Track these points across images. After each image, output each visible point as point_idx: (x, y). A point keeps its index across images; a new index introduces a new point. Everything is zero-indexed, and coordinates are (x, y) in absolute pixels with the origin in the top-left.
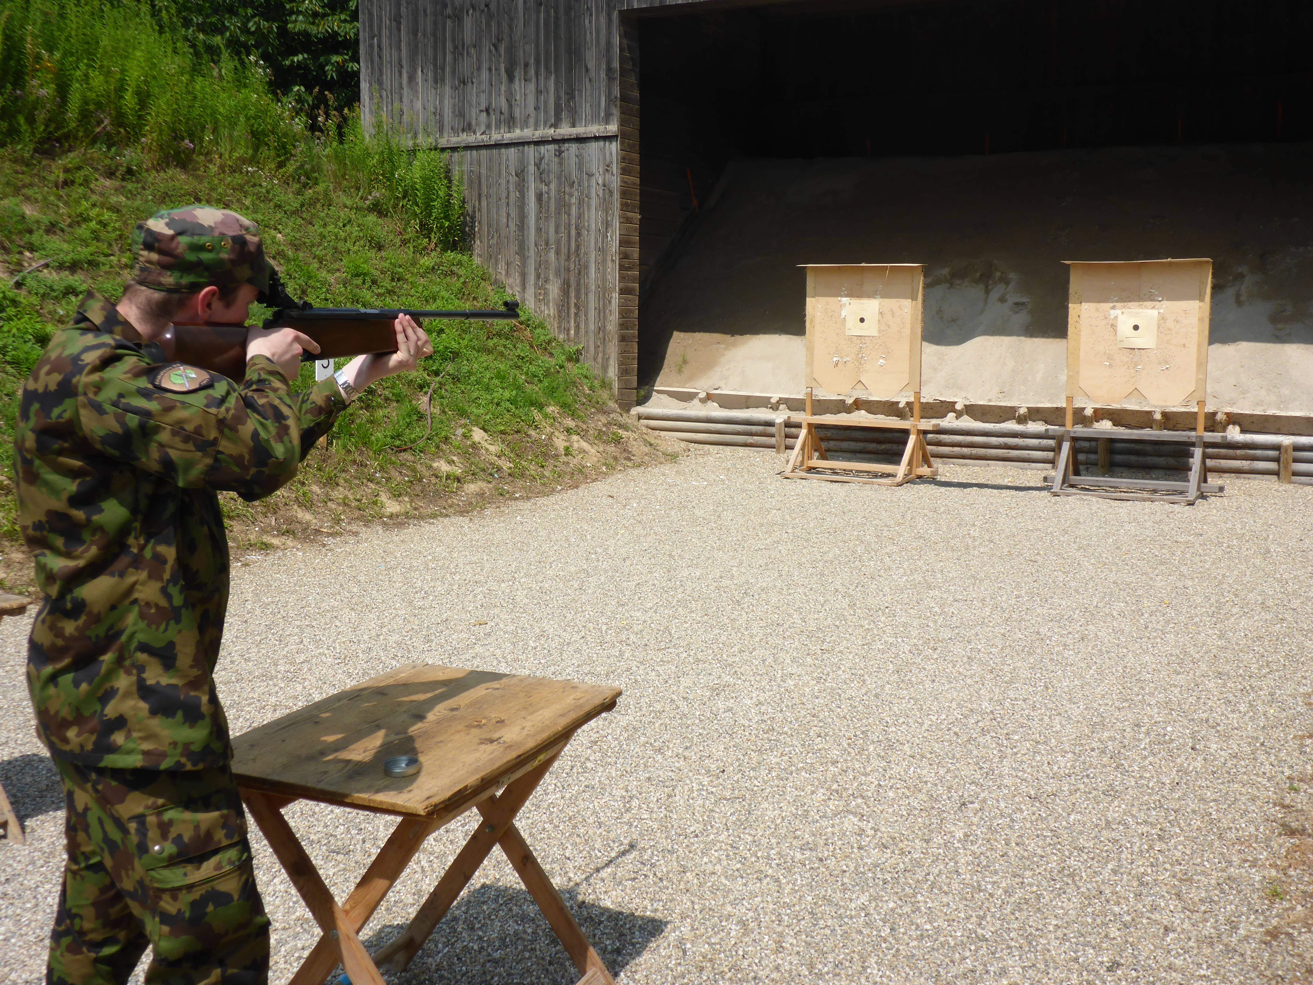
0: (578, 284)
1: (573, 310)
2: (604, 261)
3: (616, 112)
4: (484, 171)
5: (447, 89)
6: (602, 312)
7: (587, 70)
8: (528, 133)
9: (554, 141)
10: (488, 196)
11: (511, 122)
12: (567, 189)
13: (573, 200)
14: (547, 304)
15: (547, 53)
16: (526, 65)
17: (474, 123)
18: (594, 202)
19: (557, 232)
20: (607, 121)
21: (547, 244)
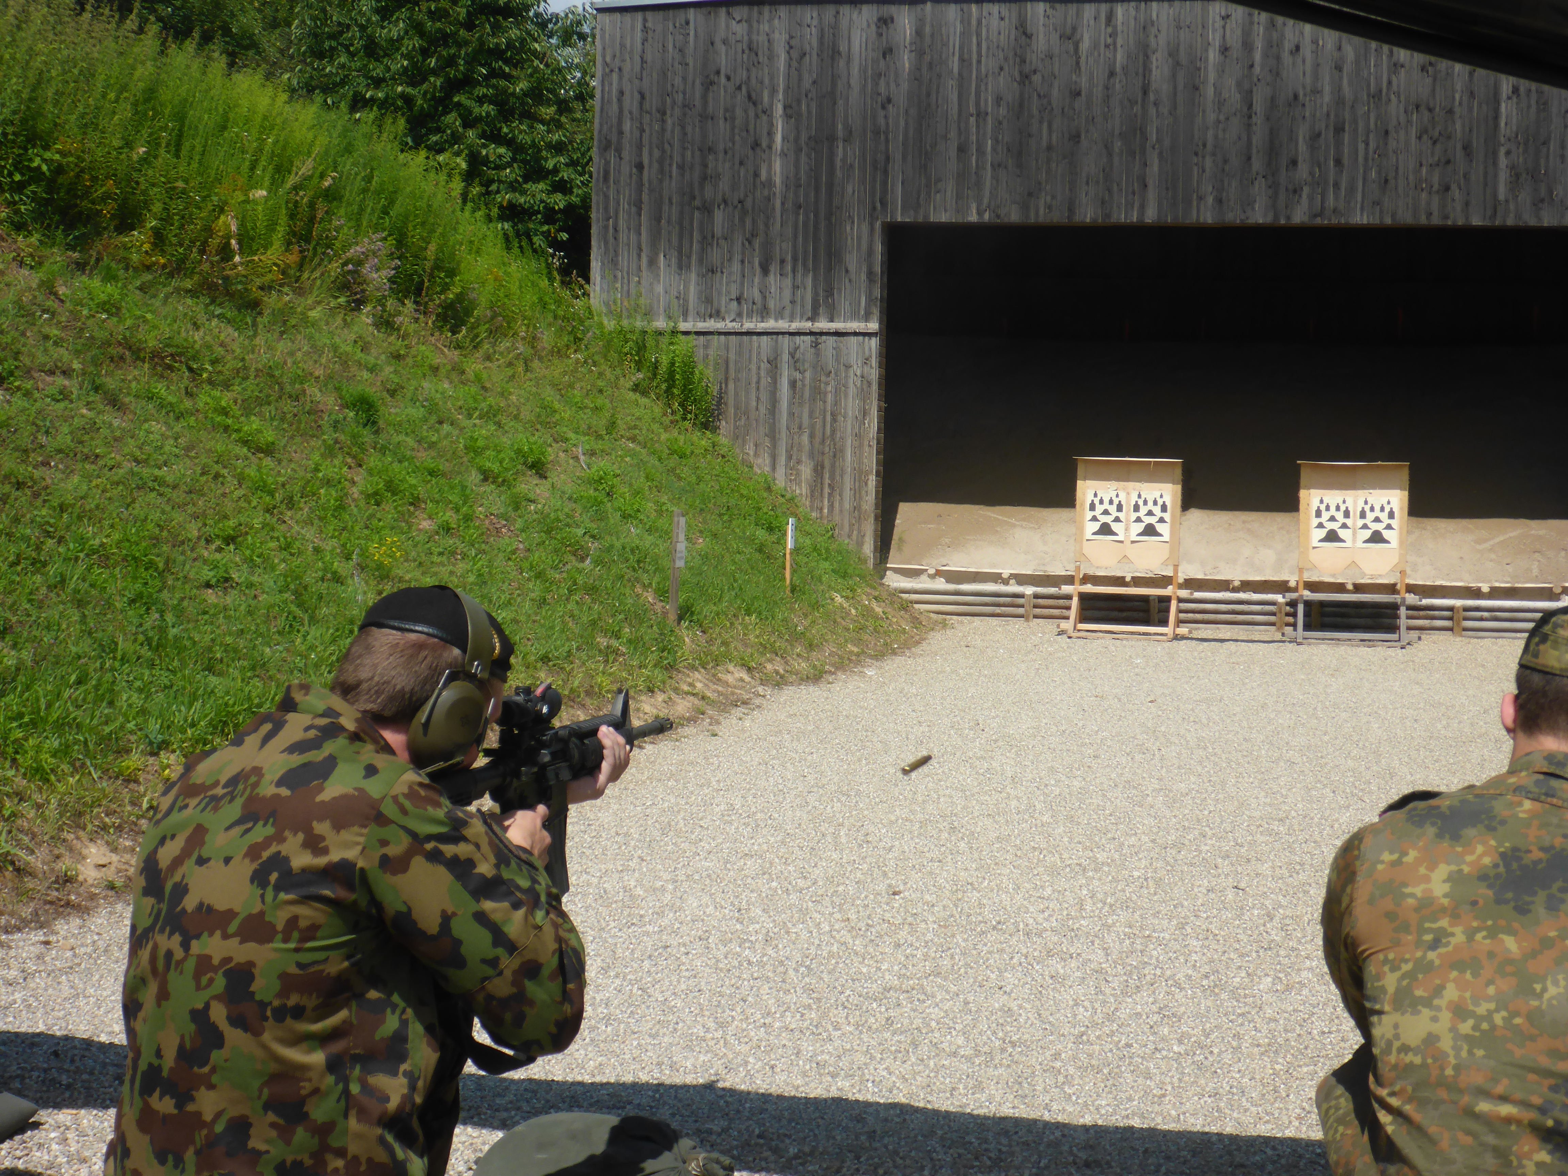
0: (833, 466)
1: (827, 490)
2: (861, 446)
3: (876, 312)
4: (732, 357)
5: (693, 276)
6: (857, 493)
7: (847, 271)
8: (782, 325)
9: (811, 333)
10: (737, 380)
11: (764, 313)
12: (823, 378)
13: (829, 388)
14: (799, 484)
15: (805, 252)
16: (782, 261)
17: (723, 309)
18: (852, 391)
19: (811, 416)
20: (867, 318)
21: (800, 428)
